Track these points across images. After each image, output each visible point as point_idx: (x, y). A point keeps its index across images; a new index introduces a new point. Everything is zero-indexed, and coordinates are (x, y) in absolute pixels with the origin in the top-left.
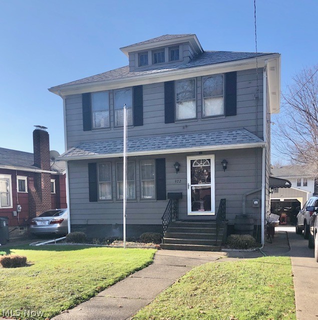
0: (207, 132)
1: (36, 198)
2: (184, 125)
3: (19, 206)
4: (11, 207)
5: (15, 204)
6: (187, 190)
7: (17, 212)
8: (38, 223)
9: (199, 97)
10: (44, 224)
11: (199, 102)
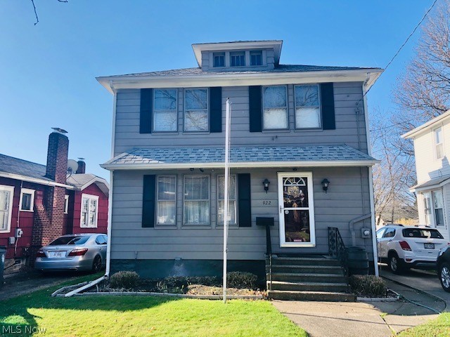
0: (303, 146)
1: (44, 220)
2: (273, 135)
3: (19, 230)
4: (8, 231)
5: (14, 228)
6: (278, 214)
7: (16, 238)
8: (50, 255)
9: (291, 105)
10: (59, 257)
11: (291, 111)
